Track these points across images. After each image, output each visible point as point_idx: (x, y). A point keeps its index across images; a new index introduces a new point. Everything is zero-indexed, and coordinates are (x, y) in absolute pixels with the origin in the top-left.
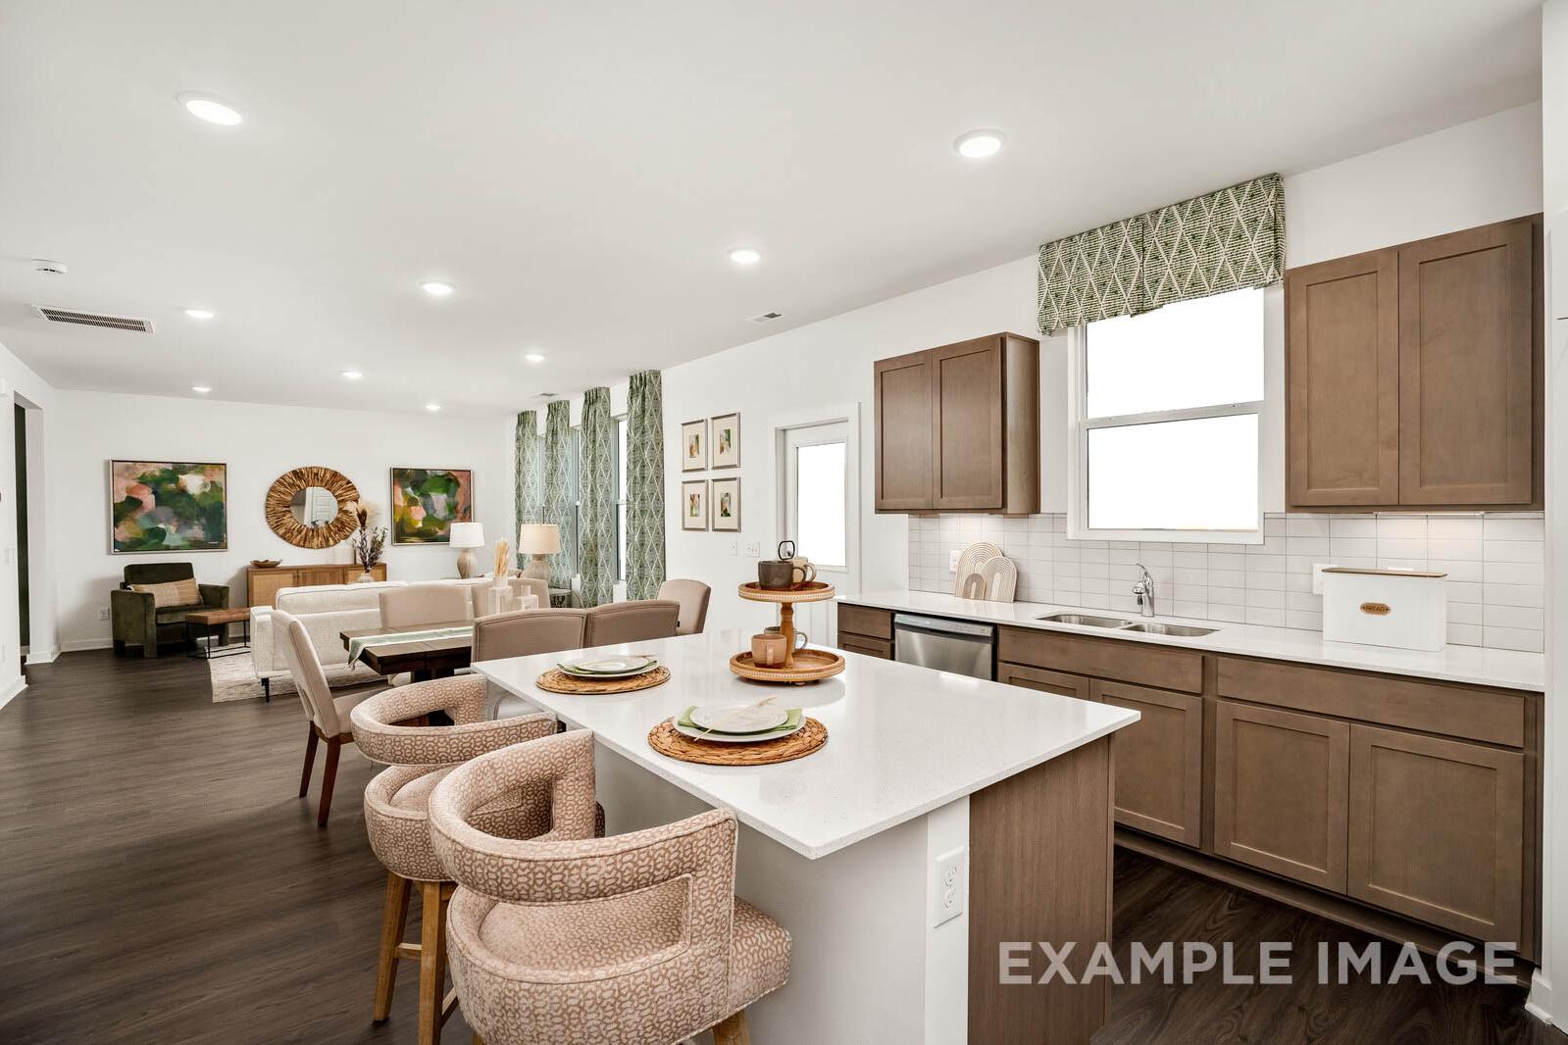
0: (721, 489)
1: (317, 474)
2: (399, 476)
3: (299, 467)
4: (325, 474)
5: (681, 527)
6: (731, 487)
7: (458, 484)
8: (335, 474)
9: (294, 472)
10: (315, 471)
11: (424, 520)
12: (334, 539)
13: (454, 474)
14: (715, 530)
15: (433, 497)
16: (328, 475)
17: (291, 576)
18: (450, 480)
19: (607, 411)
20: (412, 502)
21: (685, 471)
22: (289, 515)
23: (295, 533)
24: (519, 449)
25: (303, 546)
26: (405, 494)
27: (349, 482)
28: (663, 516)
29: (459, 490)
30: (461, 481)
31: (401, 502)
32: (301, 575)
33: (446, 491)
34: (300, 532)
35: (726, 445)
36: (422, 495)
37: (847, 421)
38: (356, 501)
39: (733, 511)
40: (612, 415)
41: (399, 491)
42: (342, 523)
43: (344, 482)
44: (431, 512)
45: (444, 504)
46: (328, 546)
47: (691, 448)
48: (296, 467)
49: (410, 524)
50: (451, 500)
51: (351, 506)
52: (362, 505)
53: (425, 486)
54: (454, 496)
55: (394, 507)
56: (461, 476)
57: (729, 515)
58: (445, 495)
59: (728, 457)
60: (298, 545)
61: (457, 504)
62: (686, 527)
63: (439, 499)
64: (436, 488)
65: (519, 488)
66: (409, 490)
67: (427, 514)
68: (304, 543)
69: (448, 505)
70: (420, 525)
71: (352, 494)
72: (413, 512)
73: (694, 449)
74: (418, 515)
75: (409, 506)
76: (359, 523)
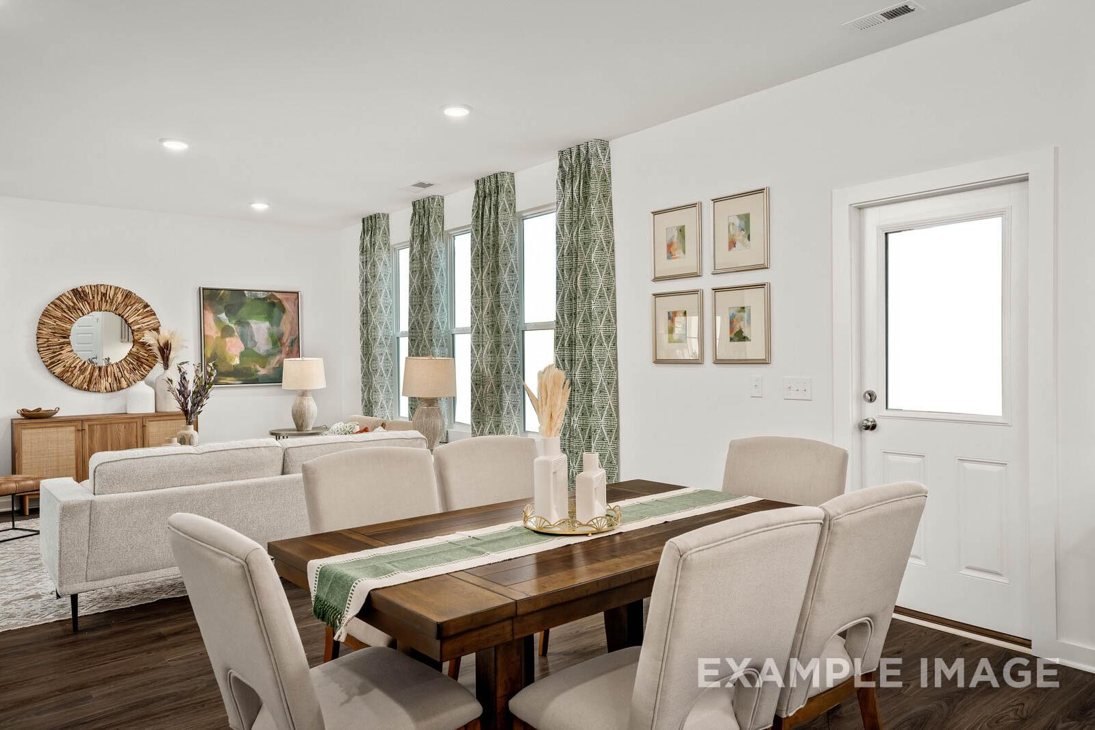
0: (730, 301)
1: (104, 295)
2: (210, 297)
3: (83, 284)
4: (115, 294)
5: (651, 358)
6: (753, 300)
7: (283, 310)
8: (128, 295)
9: (75, 292)
10: (103, 290)
11: (242, 355)
12: (127, 380)
13: (279, 295)
14: (718, 362)
15: (252, 325)
16: (120, 297)
17: (73, 429)
18: (273, 304)
19: (512, 204)
20: (226, 331)
21: (656, 279)
22: (68, 349)
23: (76, 372)
24: (365, 263)
25: (88, 390)
26: (218, 321)
27: (146, 306)
28: (615, 344)
29: (284, 317)
30: (287, 305)
31: (213, 331)
32: (86, 427)
33: (269, 318)
34: (82, 371)
35: (740, 236)
36: (240, 323)
37: (1026, 179)
38: (157, 330)
39: (755, 330)
40: (518, 210)
41: (209, 317)
42: (138, 359)
43: (141, 306)
44: (249, 345)
45: (266, 335)
46: (120, 389)
47: (670, 246)
48: (77, 284)
49: (225, 359)
50: (275, 329)
51: (149, 338)
52: (165, 334)
53: (243, 312)
54: (278, 325)
55: (203, 338)
56: (287, 299)
57: (744, 339)
58: (267, 324)
59: (746, 254)
60: (80, 388)
61: (282, 334)
62: (661, 356)
63: (260, 329)
64: (257, 314)
65: (365, 313)
66: (223, 316)
67: (246, 348)
68: (89, 386)
69: (271, 335)
70: (237, 361)
71: (150, 321)
72: (229, 345)
73: (675, 246)
74: (234, 350)
75: (223, 336)
76: (160, 359)
